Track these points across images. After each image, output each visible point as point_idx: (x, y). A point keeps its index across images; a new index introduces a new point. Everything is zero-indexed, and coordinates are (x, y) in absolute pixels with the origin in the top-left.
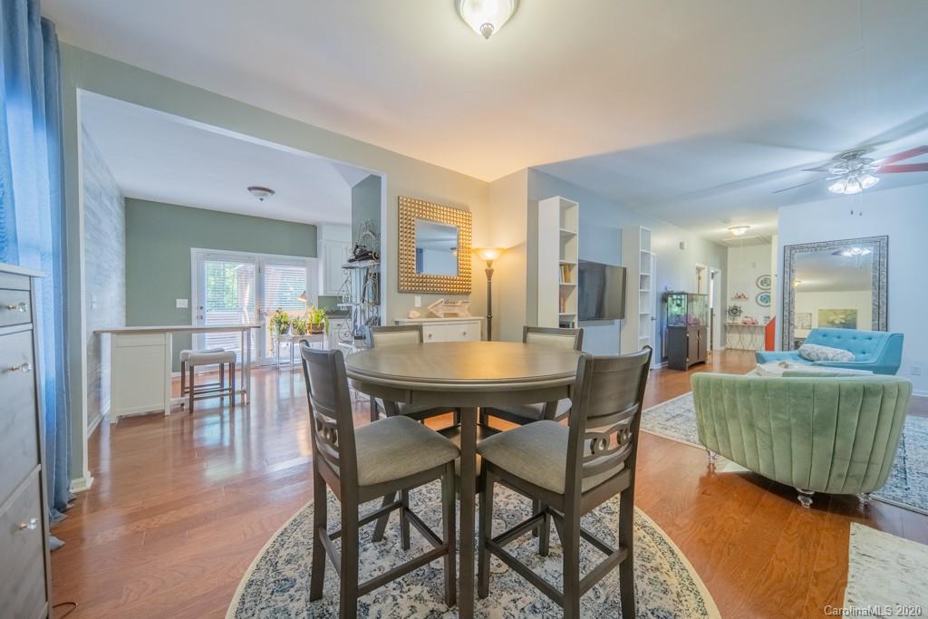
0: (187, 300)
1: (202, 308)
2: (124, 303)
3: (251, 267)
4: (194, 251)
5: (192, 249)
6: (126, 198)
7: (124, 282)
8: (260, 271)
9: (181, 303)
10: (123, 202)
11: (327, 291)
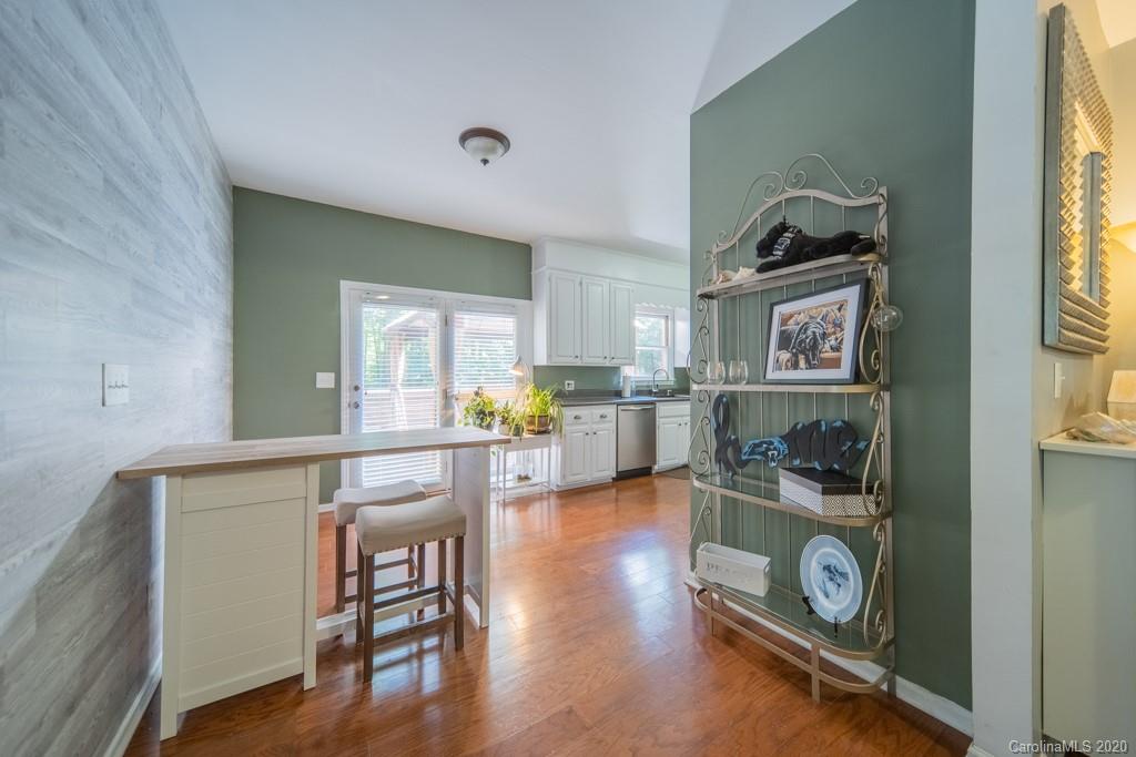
0: (333, 375)
1: (357, 388)
2: (229, 380)
3: (433, 316)
4: (345, 285)
5: (342, 282)
6: (235, 187)
7: (230, 341)
8: (447, 322)
9: (325, 380)
10: (230, 194)
11: (549, 356)
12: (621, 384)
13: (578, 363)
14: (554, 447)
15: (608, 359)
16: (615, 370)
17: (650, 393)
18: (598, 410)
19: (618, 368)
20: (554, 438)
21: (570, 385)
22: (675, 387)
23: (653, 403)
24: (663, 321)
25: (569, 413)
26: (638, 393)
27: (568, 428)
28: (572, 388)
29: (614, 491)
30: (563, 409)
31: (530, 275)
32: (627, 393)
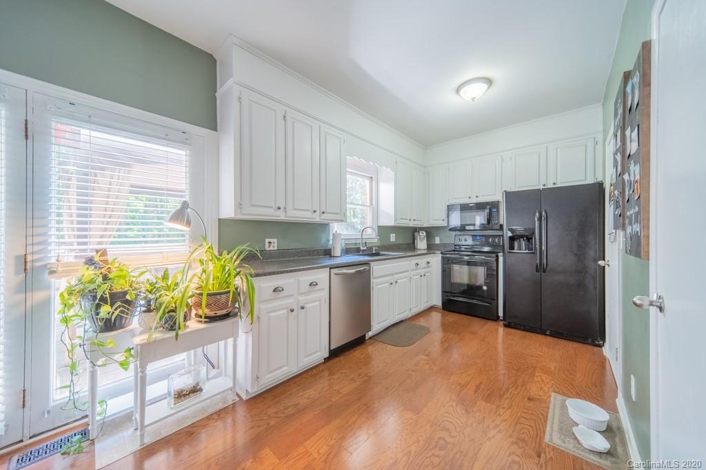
11: (239, 206)
12: (331, 242)
13: (281, 216)
14: (242, 337)
15: (318, 213)
16: (324, 226)
17: (357, 251)
18: (306, 277)
19: (327, 225)
20: (242, 323)
21: (272, 244)
22: (379, 244)
23: (367, 263)
24: (367, 182)
25: (265, 285)
26: (347, 251)
27: (263, 306)
28: (274, 247)
29: (326, 373)
30: (256, 281)
31: (215, 99)
32: (337, 252)
